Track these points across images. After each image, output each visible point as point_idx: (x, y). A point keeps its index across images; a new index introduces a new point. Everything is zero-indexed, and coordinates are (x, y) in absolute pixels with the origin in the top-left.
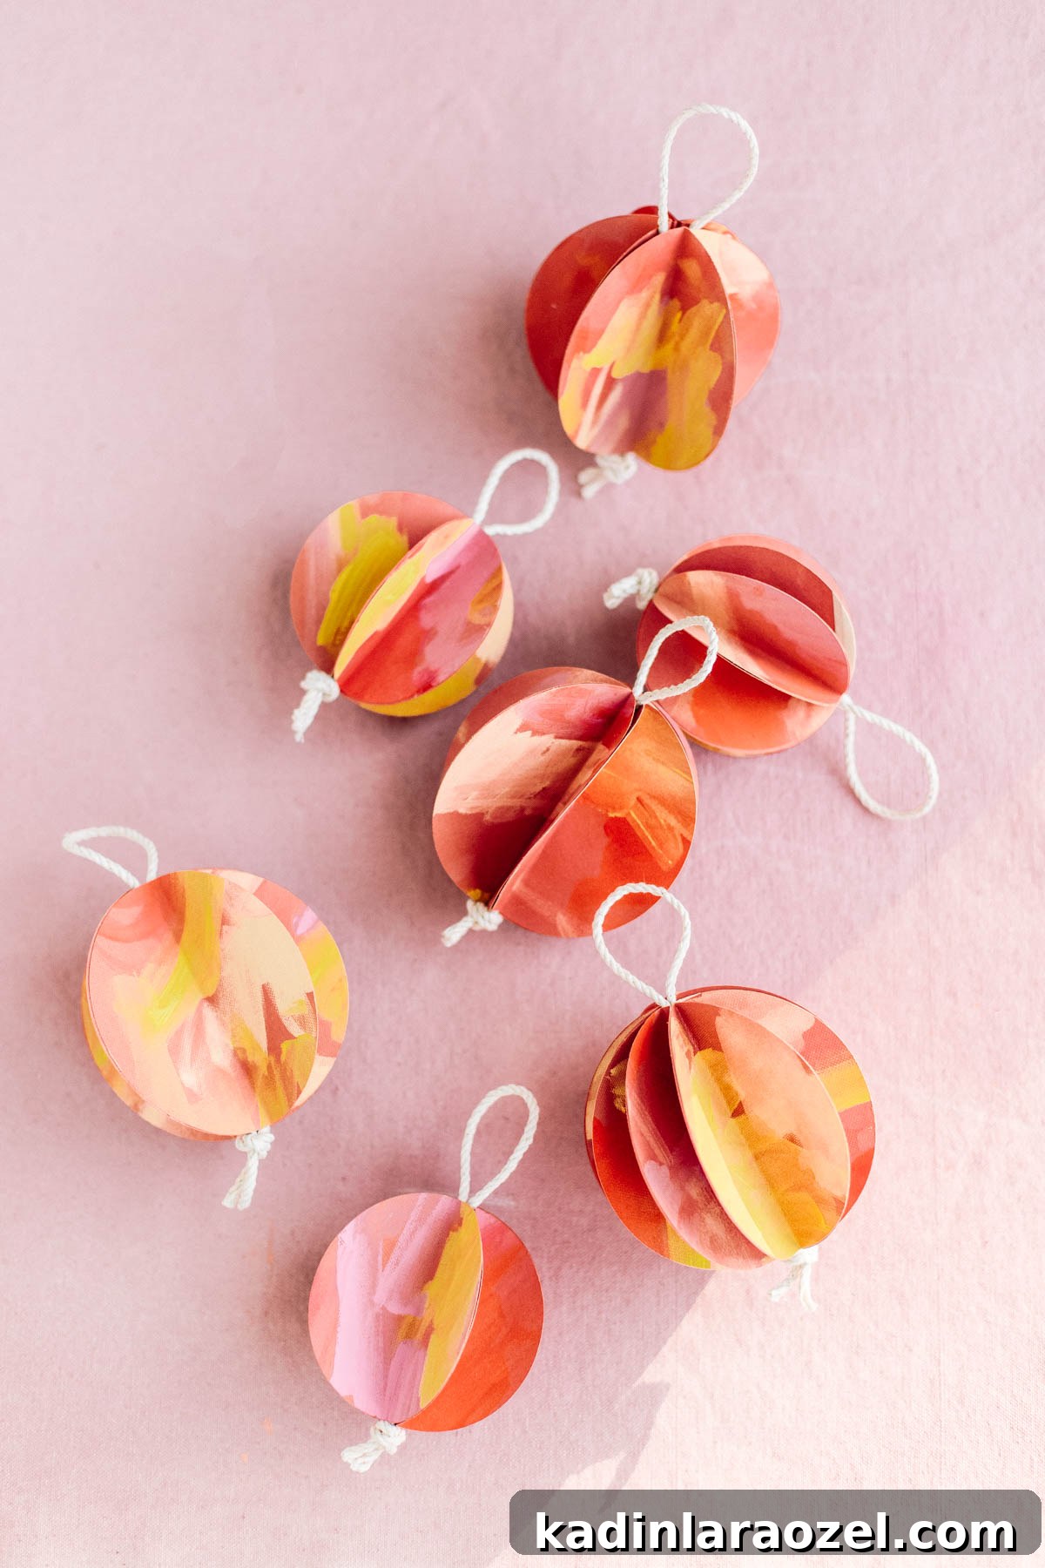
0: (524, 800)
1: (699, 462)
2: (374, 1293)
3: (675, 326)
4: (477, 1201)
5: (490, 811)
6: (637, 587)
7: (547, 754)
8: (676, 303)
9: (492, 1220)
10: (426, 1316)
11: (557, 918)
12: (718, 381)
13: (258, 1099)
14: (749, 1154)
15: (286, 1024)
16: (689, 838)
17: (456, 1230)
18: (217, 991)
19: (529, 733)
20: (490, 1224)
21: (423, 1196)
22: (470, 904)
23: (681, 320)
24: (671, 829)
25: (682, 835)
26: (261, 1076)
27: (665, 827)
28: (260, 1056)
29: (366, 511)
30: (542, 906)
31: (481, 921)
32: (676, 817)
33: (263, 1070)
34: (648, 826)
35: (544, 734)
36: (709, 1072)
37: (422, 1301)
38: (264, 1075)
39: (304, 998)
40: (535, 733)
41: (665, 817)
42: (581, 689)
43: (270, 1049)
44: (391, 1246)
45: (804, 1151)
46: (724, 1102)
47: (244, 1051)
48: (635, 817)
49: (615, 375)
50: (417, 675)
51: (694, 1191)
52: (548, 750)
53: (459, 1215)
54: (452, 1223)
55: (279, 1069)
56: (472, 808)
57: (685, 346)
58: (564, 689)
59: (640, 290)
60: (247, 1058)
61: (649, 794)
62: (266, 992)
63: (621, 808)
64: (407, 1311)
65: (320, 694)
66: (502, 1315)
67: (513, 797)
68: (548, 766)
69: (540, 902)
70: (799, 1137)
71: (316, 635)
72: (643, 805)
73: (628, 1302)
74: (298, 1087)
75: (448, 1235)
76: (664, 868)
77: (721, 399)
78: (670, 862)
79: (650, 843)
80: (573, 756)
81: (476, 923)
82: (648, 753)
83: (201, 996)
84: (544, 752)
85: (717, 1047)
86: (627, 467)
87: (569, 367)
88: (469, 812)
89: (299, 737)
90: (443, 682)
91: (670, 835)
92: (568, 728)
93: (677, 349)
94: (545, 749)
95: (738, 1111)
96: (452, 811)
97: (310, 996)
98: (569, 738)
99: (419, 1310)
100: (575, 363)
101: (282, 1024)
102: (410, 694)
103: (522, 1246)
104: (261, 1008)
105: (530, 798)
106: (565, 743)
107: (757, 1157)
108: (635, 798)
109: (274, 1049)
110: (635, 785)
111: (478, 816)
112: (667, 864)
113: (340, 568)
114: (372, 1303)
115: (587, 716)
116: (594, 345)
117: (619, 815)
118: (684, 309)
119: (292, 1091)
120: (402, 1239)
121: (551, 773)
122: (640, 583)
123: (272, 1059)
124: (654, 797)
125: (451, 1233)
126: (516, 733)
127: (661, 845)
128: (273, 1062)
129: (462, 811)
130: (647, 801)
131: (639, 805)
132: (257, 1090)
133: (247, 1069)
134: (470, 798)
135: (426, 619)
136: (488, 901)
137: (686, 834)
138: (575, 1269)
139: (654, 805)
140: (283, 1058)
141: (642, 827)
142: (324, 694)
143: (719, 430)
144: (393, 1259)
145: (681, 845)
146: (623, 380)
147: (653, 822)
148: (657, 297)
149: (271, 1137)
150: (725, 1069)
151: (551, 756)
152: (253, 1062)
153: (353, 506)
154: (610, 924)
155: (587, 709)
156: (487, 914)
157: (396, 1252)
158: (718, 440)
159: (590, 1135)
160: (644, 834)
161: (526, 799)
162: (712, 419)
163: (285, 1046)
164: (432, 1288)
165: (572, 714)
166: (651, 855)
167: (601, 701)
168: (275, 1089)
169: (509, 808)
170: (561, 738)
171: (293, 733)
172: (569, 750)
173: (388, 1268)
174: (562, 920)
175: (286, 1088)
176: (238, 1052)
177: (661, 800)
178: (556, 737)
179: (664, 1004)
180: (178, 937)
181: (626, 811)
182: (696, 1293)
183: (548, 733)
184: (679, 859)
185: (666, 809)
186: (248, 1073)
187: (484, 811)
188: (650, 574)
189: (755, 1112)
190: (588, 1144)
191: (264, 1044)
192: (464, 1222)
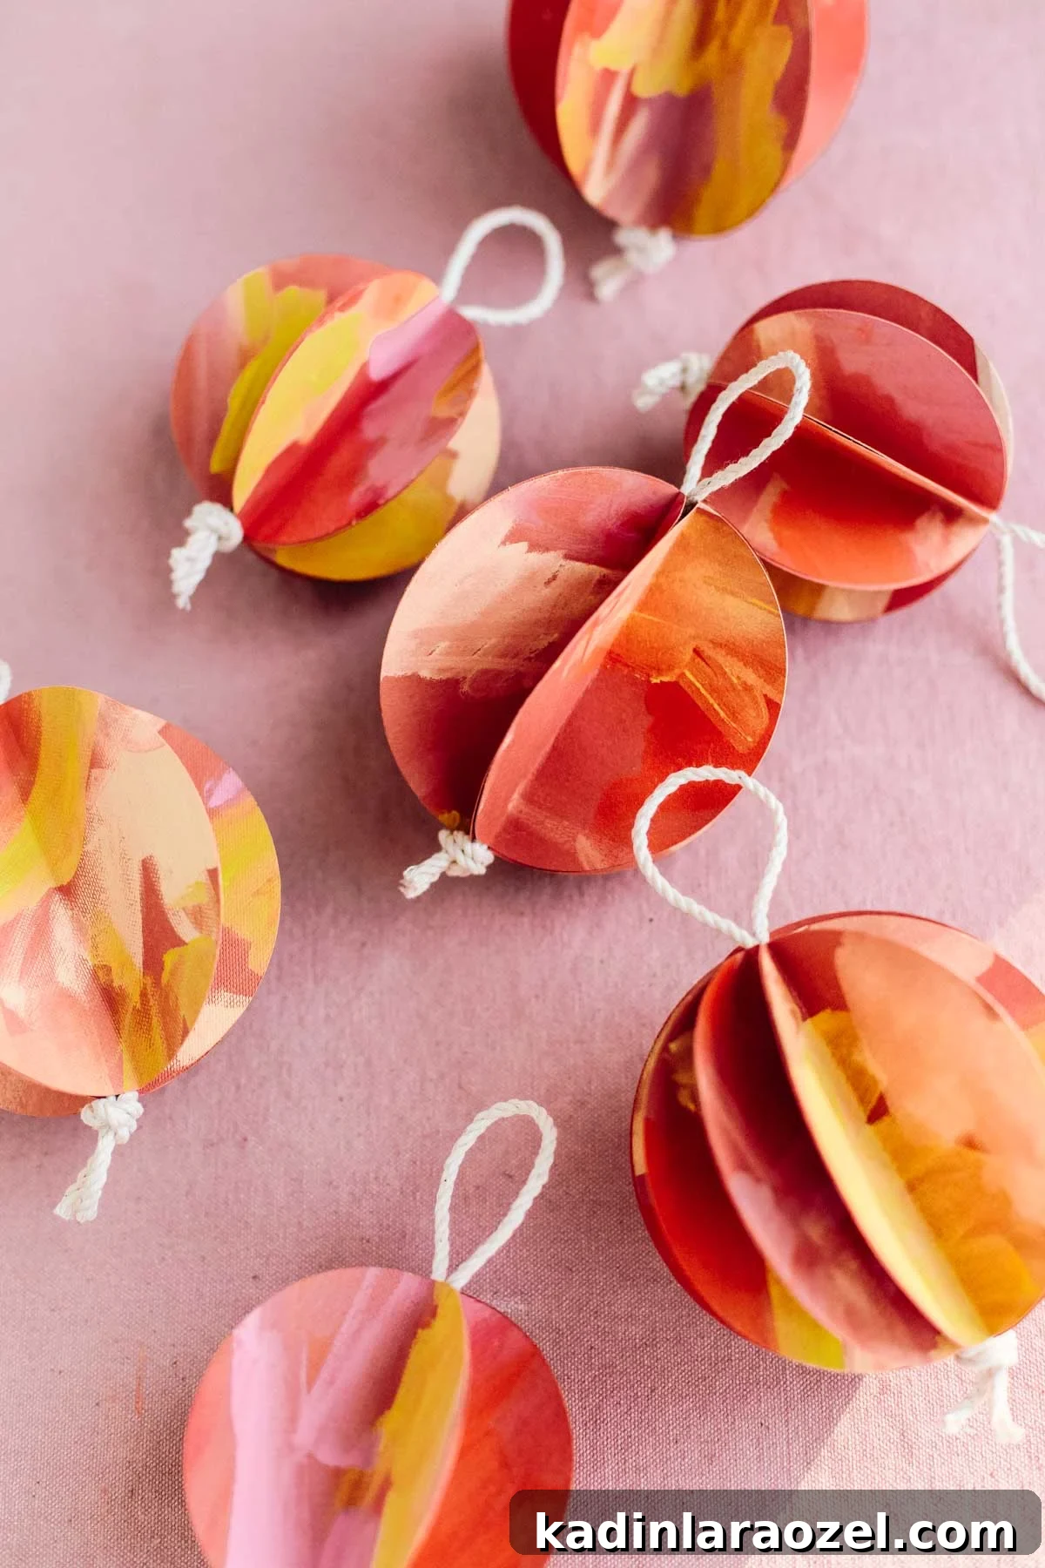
2: (294, 1433)
4: (462, 1278)
5: (469, 676)
6: (680, 377)
7: (553, 584)
9: (487, 1313)
10: (380, 1466)
11: (577, 845)
12: (787, 67)
13: (123, 1046)
14: (899, 1183)
15: (173, 921)
16: (777, 700)
17: (426, 1325)
18: (76, 876)
19: (523, 546)
20: (485, 1320)
21: (374, 1272)
22: (443, 836)
24: (748, 688)
25: (765, 696)
26: (131, 1009)
27: (740, 688)
28: (130, 979)
29: (281, 281)
30: (552, 828)
31: (460, 858)
32: (755, 671)
33: (134, 1000)
34: (713, 690)
35: (547, 550)
36: (827, 1051)
37: (374, 1443)
38: (134, 1009)
39: (204, 878)
40: (534, 547)
41: (739, 672)
43: (146, 964)
44: (320, 1353)
45: (990, 1161)
46: (854, 1100)
47: (108, 969)
48: (693, 679)
49: (639, 90)
50: (357, 497)
51: (816, 1231)
52: (554, 577)
53: (432, 1300)
54: (421, 1315)
55: (156, 997)
56: (441, 670)
57: (737, 36)
58: (575, 474)
60: (111, 981)
61: (711, 641)
62: (148, 871)
63: (670, 668)
64: (349, 1460)
65: (214, 539)
66: (505, 1464)
67: (503, 655)
68: (555, 606)
69: (549, 824)
70: (982, 1138)
71: (209, 456)
72: (703, 659)
73: (711, 1458)
75: (415, 1334)
76: (741, 749)
77: (791, 97)
78: (750, 739)
79: (718, 714)
80: (594, 592)
81: (454, 862)
82: (708, 581)
83: (52, 882)
84: (548, 583)
85: (838, 1004)
86: (659, 249)
87: (570, 55)
88: (437, 677)
89: (183, 602)
90: (395, 496)
91: (747, 698)
92: (582, 542)
93: (724, 45)
94: (550, 576)
95: (878, 1112)
96: (409, 673)
97: (213, 874)
98: (587, 560)
99: (368, 1455)
101: (167, 920)
102: (344, 522)
103: (535, 1352)
104: (138, 896)
105: (529, 659)
106: (581, 568)
107: (912, 1187)
108: (691, 650)
109: (152, 963)
110: (691, 631)
111: (451, 685)
112: (743, 739)
113: (243, 365)
114: (291, 1448)
115: (613, 524)
116: (604, 27)
117: (666, 679)
119: (176, 1032)
120: (338, 1345)
122: (684, 370)
123: (149, 981)
124: (717, 645)
125: (420, 1331)
126: (503, 544)
127: (734, 715)
128: (149, 986)
129: (425, 674)
130: (708, 651)
131: (698, 660)
132: (125, 1033)
133: (111, 999)
134: (437, 651)
135: (370, 429)
136: (466, 826)
137: (772, 695)
138: (624, 1408)
139: (720, 657)
140: (165, 978)
141: (703, 691)
142: (220, 538)
144: (325, 1374)
145: (765, 712)
146: (649, 102)
147: (720, 682)
149: (137, 1109)
150: (854, 1040)
151: (558, 591)
152: (120, 987)
153: (259, 276)
154: (661, 841)
155: (613, 512)
156: (468, 846)
157: (330, 1362)
159: (641, 1167)
160: (706, 702)
161: (525, 660)
162: (779, 126)
163: (170, 958)
164: (391, 1421)
165: (589, 519)
166: (720, 733)
167: (632, 500)
168: (149, 1030)
169: (498, 674)
170: (577, 559)
171: (174, 597)
172: (587, 582)
173: (317, 1389)
174: (587, 849)
175: (165, 1024)
176: (100, 974)
177: (732, 648)
178: (568, 557)
179: (750, 943)
180: (25, 793)
181: (677, 671)
182: (820, 1440)
183: (555, 549)
184: (762, 732)
185: (739, 660)
186: (111, 1005)
187: (460, 677)
188: (700, 357)
189: (907, 1107)
190: (639, 1182)
191: (138, 960)
192: (439, 1311)
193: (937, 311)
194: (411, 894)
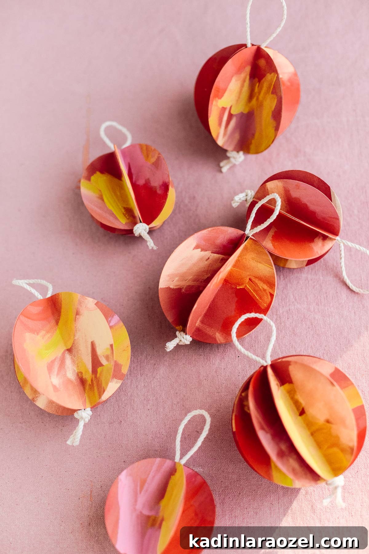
0: (199, 283)
1: (270, 146)
2: (136, 505)
3: (256, 90)
4: (183, 461)
5: (184, 287)
6: (245, 197)
8: (257, 80)
9: (191, 471)
10: (161, 514)
11: (216, 336)
12: (275, 107)
13: (86, 395)
14: (309, 433)
15: (100, 359)
16: (273, 293)
17: (174, 474)
18: (72, 346)
19: (200, 250)
20: (190, 473)
21: (158, 460)
22: (177, 333)
23: (259, 85)
24: (265, 290)
25: (270, 292)
26: (88, 384)
27: (262, 290)
28: (88, 376)
30: (209, 331)
31: (182, 339)
32: (267, 285)
33: (89, 382)
34: (254, 290)
35: (206, 251)
36: (288, 395)
37: (159, 509)
38: (89, 384)
39: (109, 347)
40: (202, 250)
41: (262, 286)
42: (222, 230)
43: (92, 371)
44: (143, 482)
45: (333, 426)
46: (296, 409)
47: (81, 373)
48: (249, 287)
49: (233, 112)
52: (209, 258)
53: (175, 467)
54: (172, 471)
55: (96, 381)
56: (176, 286)
57: (261, 97)
58: (213, 229)
59: (240, 74)
60: (83, 376)
61: (254, 276)
62: (93, 345)
63: (242, 284)
64: (152, 513)
66: (196, 515)
67: (194, 281)
68: (209, 267)
69: (208, 329)
70: (331, 420)
72: (252, 282)
73: (256, 513)
74: (104, 389)
75: (170, 477)
76: (263, 308)
77: (277, 115)
78: (265, 305)
79: (256, 297)
80: (220, 262)
81: (181, 341)
82: (253, 259)
83: (65, 348)
84: (207, 260)
85: (290, 382)
86: (240, 157)
87: (212, 104)
88: (175, 288)
91: (265, 294)
92: (216, 248)
93: (257, 99)
94: (207, 258)
95: (302, 413)
96: (167, 286)
97: (111, 346)
98: (218, 253)
99: (157, 512)
100: (214, 103)
101: (98, 359)
103: (205, 483)
104: (90, 352)
105: (202, 282)
106: (216, 256)
107: (312, 434)
108: (248, 279)
109: (94, 371)
110: (248, 273)
111: (179, 290)
112: (263, 306)
114: (135, 509)
115: (225, 243)
116: (222, 96)
117: (241, 287)
118: (259, 81)
119: (101, 391)
120: (149, 480)
121: (211, 270)
122: (247, 196)
123: (93, 376)
124: (256, 277)
125: (172, 476)
126: (194, 249)
127: (260, 298)
128: (93, 378)
129: (172, 287)
130: (253, 279)
131: (250, 282)
132: (86, 391)
133: (82, 381)
134: (175, 280)
136: (184, 330)
137: (272, 292)
138: (231, 499)
139: (257, 281)
140: (98, 375)
141: (252, 291)
143: (277, 128)
144: (144, 489)
145: (269, 297)
146: (236, 115)
147: (257, 288)
148: (248, 77)
149: (90, 413)
150: (295, 392)
151: (210, 262)
152: (85, 378)
154: (240, 335)
155: (225, 240)
156: (185, 336)
157: (146, 485)
158: (277, 132)
159: (234, 430)
160: (253, 294)
162: (274, 123)
163: (99, 370)
164: (164, 502)
165: (218, 242)
166: (257, 303)
167: (231, 236)
168: (94, 391)
169: (193, 286)
170: (215, 253)
172: (218, 259)
173: (143, 493)
174: (219, 337)
175: (98, 389)
176: (79, 374)
177: (260, 279)
178: (212, 253)
179: (265, 364)
180: (57, 322)
181: (244, 285)
182: (288, 508)
183: (209, 250)
184: (269, 303)
185: (262, 282)
186: (82, 383)
187: (182, 287)
188: (251, 192)
189: (311, 411)
190: (234, 433)
191: (90, 370)
192: (177, 471)
193: (319, 179)
194: (168, 350)
